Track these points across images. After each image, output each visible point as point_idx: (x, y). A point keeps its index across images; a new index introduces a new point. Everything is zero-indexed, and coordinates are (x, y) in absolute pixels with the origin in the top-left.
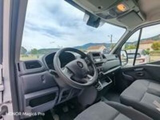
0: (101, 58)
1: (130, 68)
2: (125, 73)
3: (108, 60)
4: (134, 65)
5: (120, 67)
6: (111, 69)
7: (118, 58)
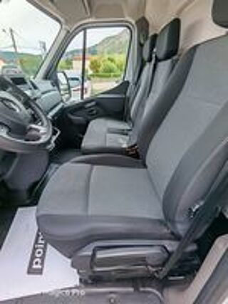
0: (30, 89)
1: (77, 104)
2: (72, 114)
3: (43, 93)
4: (82, 98)
5: (62, 104)
6: (52, 109)
7: (56, 88)
